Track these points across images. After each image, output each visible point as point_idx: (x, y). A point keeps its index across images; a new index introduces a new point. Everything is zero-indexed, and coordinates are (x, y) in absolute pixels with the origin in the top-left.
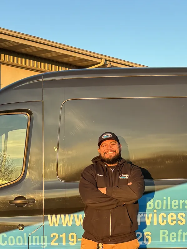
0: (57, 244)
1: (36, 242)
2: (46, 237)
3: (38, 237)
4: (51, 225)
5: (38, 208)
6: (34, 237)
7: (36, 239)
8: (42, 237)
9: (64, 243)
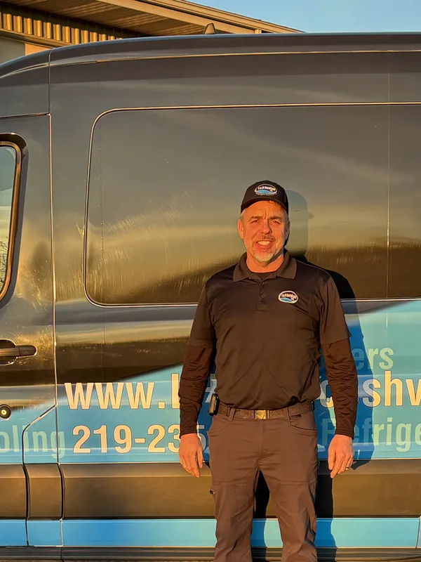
0: (88, 450)
1: (40, 446)
2: (61, 434)
3: (43, 434)
4: (74, 406)
5: (41, 367)
6: (35, 435)
7: (40, 438)
8: (53, 434)
9: (104, 449)
